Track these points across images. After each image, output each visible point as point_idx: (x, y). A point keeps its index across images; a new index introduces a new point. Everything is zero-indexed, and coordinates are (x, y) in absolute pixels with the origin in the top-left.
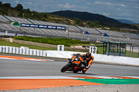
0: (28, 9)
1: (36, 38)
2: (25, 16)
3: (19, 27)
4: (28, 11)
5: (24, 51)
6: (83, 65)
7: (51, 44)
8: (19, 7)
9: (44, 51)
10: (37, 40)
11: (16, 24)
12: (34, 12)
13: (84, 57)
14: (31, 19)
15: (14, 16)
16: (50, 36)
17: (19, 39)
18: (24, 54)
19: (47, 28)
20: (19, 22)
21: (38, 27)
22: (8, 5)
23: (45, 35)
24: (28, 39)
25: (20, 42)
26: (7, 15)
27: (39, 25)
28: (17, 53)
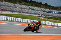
0: (50, 5)
1: (53, 18)
2: (48, 8)
3: (46, 13)
4: (50, 6)
5: (48, 23)
6: (36, 28)
7: (60, 20)
8: (46, 4)
9: (57, 23)
10: (53, 19)
11: (45, 11)
12: (52, 6)
13: (37, 23)
14: (51, 9)
15: (43, 8)
16: (59, 17)
17: (46, 18)
18: (48, 24)
19: (58, 13)
20: (46, 11)
21: (54, 13)
22: (41, 3)
23: (57, 16)
24: (50, 18)
25: (46, 19)
26: (41, 7)
27: (54, 12)
28: (45, 24)
